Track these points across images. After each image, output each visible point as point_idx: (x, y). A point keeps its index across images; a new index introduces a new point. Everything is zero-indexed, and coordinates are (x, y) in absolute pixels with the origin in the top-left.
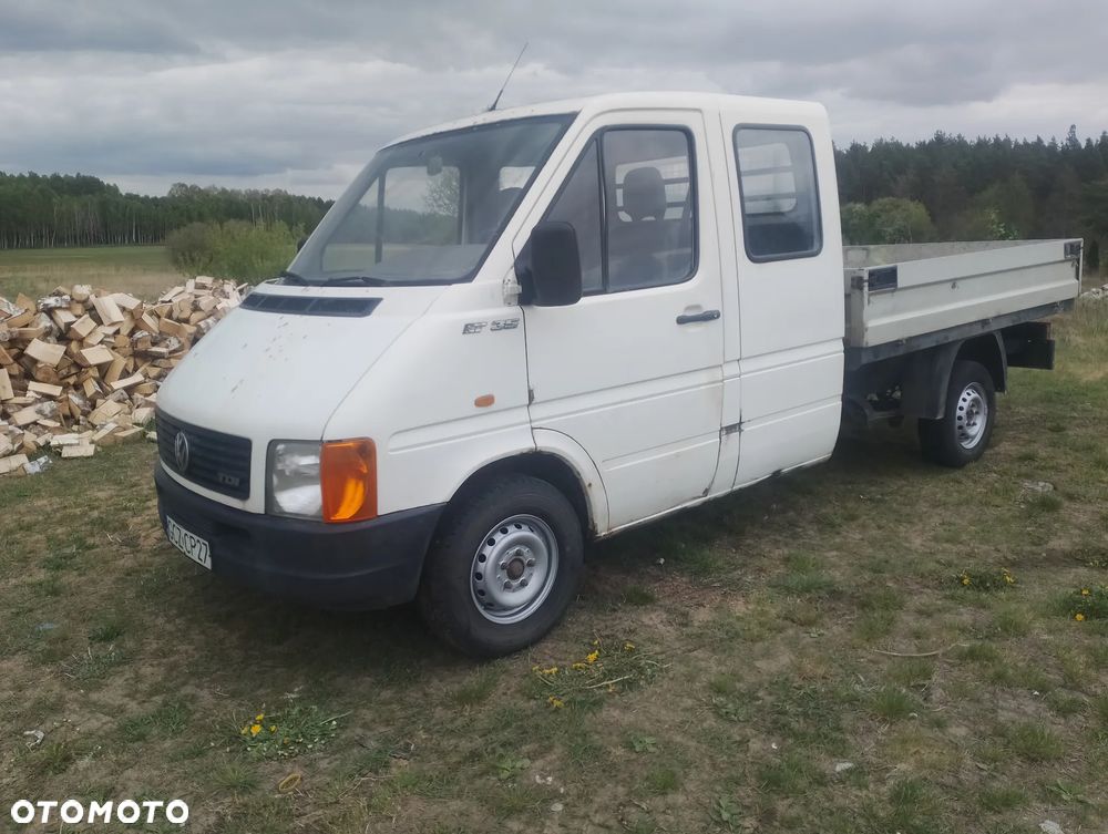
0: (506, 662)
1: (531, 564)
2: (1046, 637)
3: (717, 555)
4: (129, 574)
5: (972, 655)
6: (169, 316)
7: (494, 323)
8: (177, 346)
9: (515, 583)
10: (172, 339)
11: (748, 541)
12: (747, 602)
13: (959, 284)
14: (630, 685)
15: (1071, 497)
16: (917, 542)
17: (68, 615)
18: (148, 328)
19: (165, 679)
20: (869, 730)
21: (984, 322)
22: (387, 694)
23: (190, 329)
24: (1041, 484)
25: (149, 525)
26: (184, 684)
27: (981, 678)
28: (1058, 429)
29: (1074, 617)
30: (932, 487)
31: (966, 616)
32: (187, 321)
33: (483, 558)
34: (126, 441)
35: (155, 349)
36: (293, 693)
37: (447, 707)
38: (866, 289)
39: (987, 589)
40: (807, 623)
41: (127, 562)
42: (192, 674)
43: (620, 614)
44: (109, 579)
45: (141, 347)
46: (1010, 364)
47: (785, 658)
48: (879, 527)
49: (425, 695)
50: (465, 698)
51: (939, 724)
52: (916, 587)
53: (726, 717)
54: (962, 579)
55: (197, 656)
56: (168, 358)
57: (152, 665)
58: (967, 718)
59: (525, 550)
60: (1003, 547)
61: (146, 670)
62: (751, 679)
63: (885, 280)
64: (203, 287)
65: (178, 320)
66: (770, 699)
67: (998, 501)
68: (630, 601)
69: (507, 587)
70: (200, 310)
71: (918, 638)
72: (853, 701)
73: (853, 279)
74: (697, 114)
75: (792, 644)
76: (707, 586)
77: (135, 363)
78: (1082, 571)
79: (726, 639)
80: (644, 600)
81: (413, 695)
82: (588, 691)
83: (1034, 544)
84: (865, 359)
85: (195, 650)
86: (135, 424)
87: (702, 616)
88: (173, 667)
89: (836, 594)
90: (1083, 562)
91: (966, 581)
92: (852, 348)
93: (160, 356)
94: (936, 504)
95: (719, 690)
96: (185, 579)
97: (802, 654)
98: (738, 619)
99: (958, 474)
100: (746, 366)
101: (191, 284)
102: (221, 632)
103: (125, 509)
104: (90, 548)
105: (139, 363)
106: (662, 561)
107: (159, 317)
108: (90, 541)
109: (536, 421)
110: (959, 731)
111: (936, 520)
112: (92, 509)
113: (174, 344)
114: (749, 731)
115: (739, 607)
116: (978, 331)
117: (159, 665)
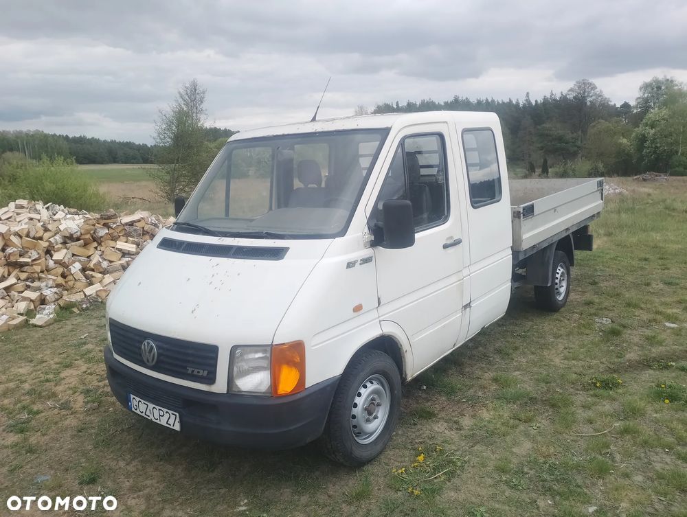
0: (369, 467)
1: (379, 405)
2: (655, 415)
3: (454, 379)
4: (80, 431)
5: (626, 431)
6: (28, 236)
7: (361, 260)
8: (37, 256)
9: (371, 418)
10: (32, 251)
11: (467, 369)
12: (488, 410)
13: (558, 209)
14: (452, 474)
15: (624, 327)
16: (557, 361)
17: (51, 467)
18: (15, 246)
19: (148, 508)
20: (594, 484)
21: (567, 229)
22: (304, 499)
23: (44, 244)
24: (605, 319)
25: (71, 392)
26: (163, 508)
27: (635, 444)
28: (594, 283)
29: (664, 401)
30: (547, 325)
31: (607, 407)
32: (41, 238)
33: (356, 405)
34: (17, 327)
35: (22, 260)
36: (241, 506)
37: (350, 504)
38: (522, 217)
39: (611, 389)
40: (528, 420)
41: (71, 422)
42: (164, 501)
43: (419, 426)
44: (67, 435)
45: (12, 259)
46: (575, 249)
47: (527, 445)
48: (533, 353)
49: (329, 496)
50: (360, 496)
51: (626, 476)
52: (572, 390)
53: (514, 487)
54: (595, 384)
55: (161, 487)
56: (32, 265)
57: (134, 498)
58: (638, 470)
59: (376, 396)
60: (604, 360)
61: (131, 502)
62: (515, 460)
63: (529, 211)
64: (22, 207)
65: (34, 238)
66: (532, 472)
67: (587, 331)
68: (421, 417)
69: (368, 421)
70: (49, 230)
71: (591, 423)
72: (578, 468)
73: (514, 213)
74: (445, 124)
75: (527, 435)
76: (459, 402)
77: (9, 270)
78: (651, 372)
79: (489, 437)
80: (428, 415)
81: (322, 498)
82: (429, 481)
83: (618, 357)
84: (521, 257)
85: (158, 483)
86: (19, 314)
87: (467, 422)
88: (148, 498)
89: (533, 400)
90: (650, 367)
91: (598, 385)
92: (515, 253)
93: (27, 264)
94: (556, 336)
95: (502, 470)
96: (123, 430)
97: (534, 440)
98: (489, 422)
99: (557, 316)
100: (473, 268)
101: (12, 205)
102: (170, 468)
103: (47, 381)
104: (38, 412)
105: (11, 270)
106: (425, 387)
107: (21, 237)
108: (35, 408)
109: (382, 316)
110: (639, 478)
111: (561, 347)
112: (22, 382)
113: (34, 255)
114: (534, 495)
115: (485, 415)
116: (565, 235)
117: (138, 497)
